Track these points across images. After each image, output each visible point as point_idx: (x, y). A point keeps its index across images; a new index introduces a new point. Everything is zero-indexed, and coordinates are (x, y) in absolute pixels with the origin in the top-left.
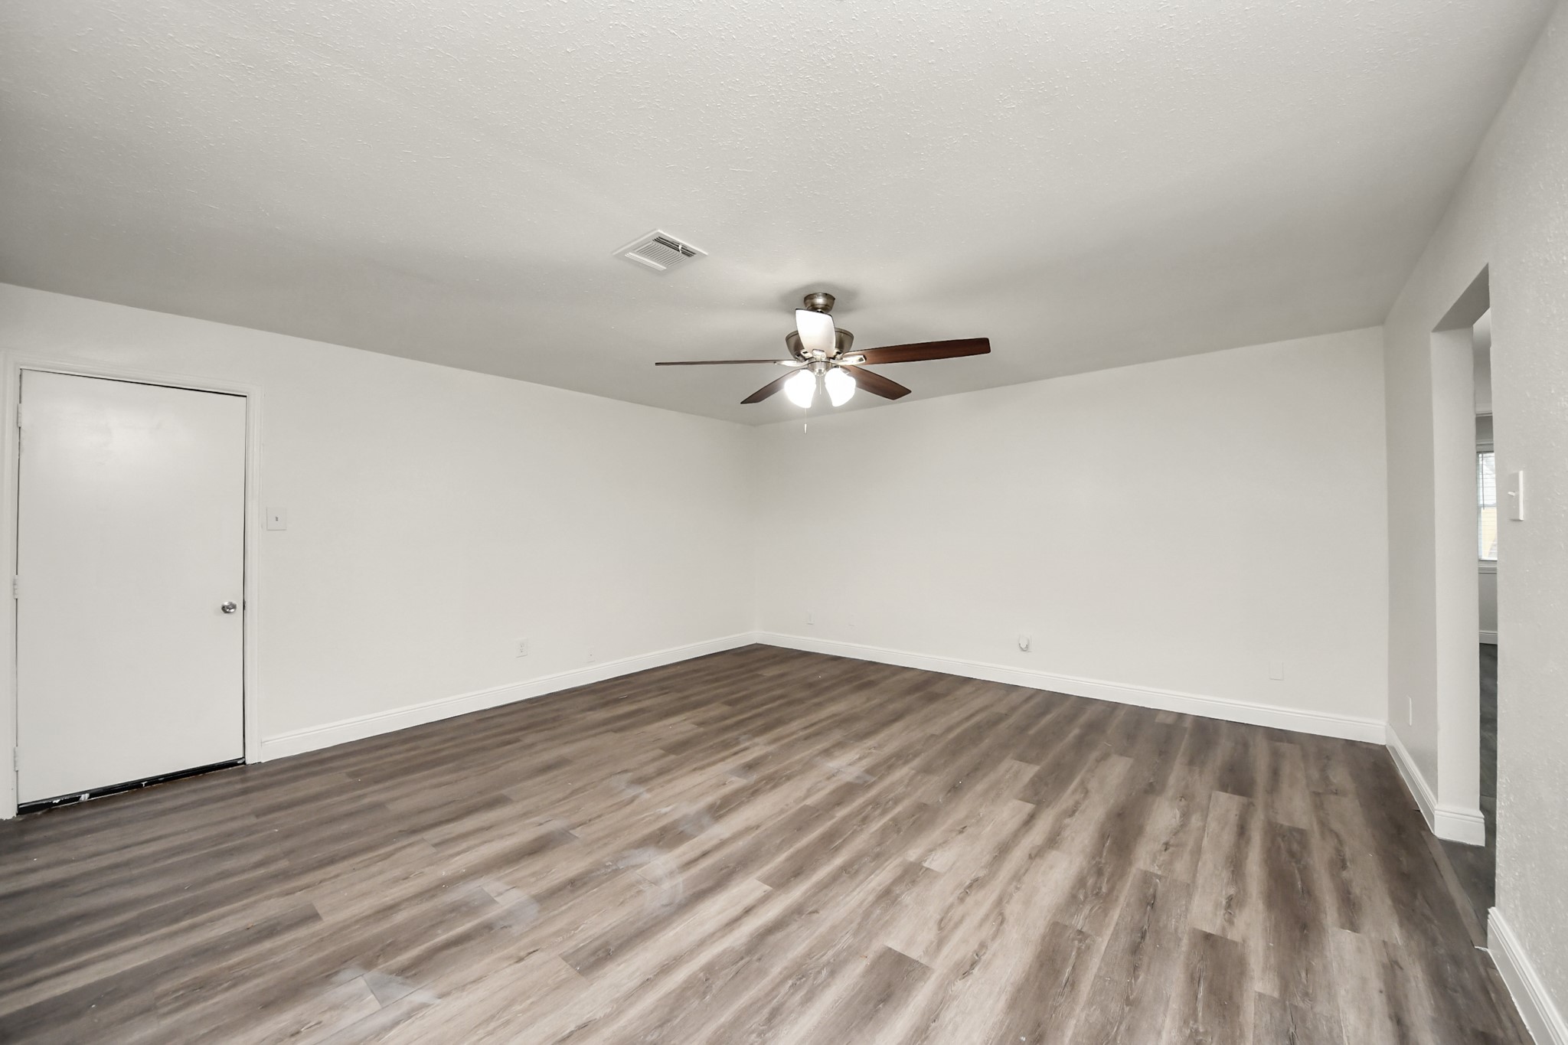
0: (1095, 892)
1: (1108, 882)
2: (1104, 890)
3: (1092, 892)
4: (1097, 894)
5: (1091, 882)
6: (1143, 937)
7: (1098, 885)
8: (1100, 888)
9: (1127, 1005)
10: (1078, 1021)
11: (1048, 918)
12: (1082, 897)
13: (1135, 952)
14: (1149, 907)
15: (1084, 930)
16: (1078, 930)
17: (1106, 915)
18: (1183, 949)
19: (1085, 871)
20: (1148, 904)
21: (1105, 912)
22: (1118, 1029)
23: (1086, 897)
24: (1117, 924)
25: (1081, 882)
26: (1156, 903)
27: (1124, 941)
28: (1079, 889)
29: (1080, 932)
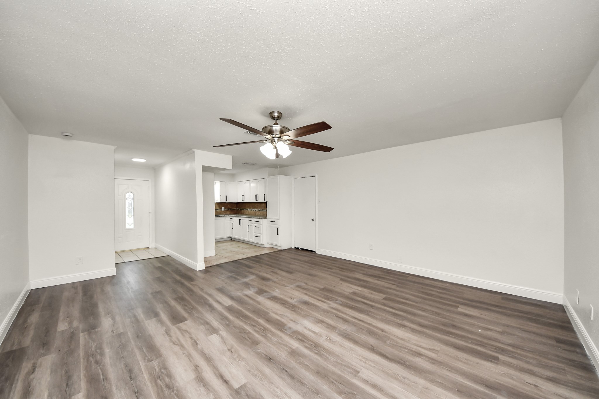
0: (161, 377)
1: (161, 386)
2: (159, 381)
3: (162, 376)
4: (159, 377)
5: (167, 380)
6: (131, 377)
7: (162, 381)
8: (160, 380)
9: (123, 356)
10: (132, 345)
11: (164, 355)
12: (163, 371)
13: (129, 370)
14: (136, 391)
15: (151, 362)
16: (153, 361)
17: (149, 373)
18: (114, 386)
19: (173, 382)
20: (138, 392)
21: (150, 374)
22: (121, 351)
23: (162, 372)
24: (143, 373)
25: (170, 376)
26: (135, 395)
27: (136, 370)
28: (167, 373)
29: (151, 361)
